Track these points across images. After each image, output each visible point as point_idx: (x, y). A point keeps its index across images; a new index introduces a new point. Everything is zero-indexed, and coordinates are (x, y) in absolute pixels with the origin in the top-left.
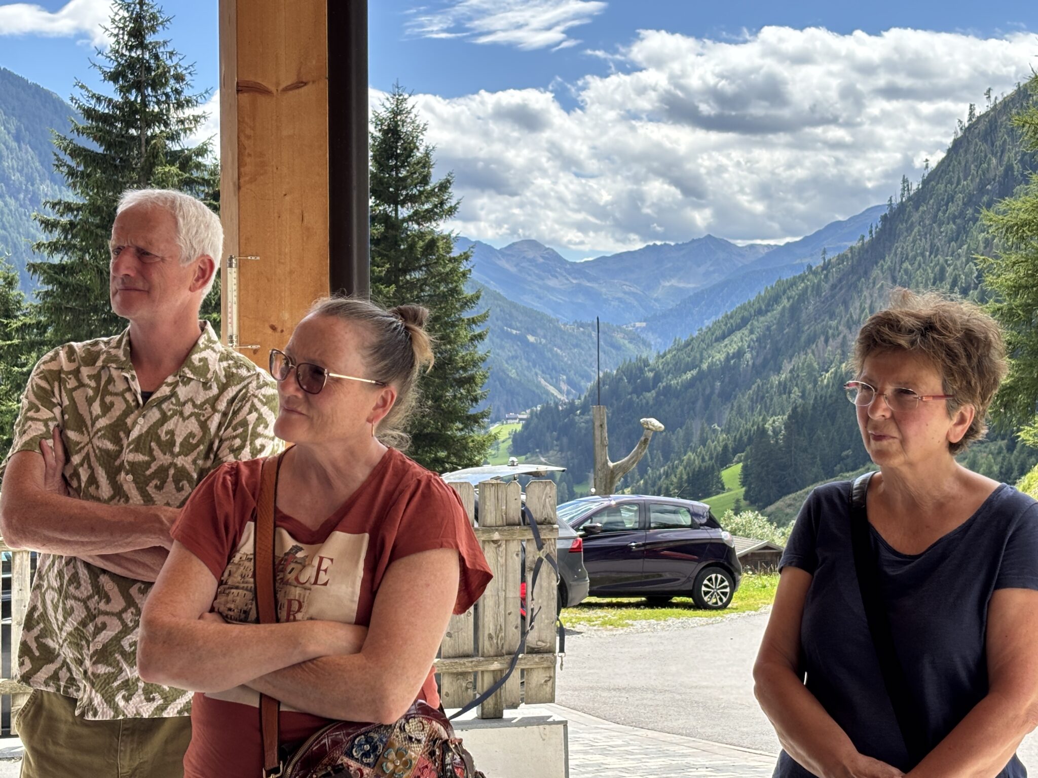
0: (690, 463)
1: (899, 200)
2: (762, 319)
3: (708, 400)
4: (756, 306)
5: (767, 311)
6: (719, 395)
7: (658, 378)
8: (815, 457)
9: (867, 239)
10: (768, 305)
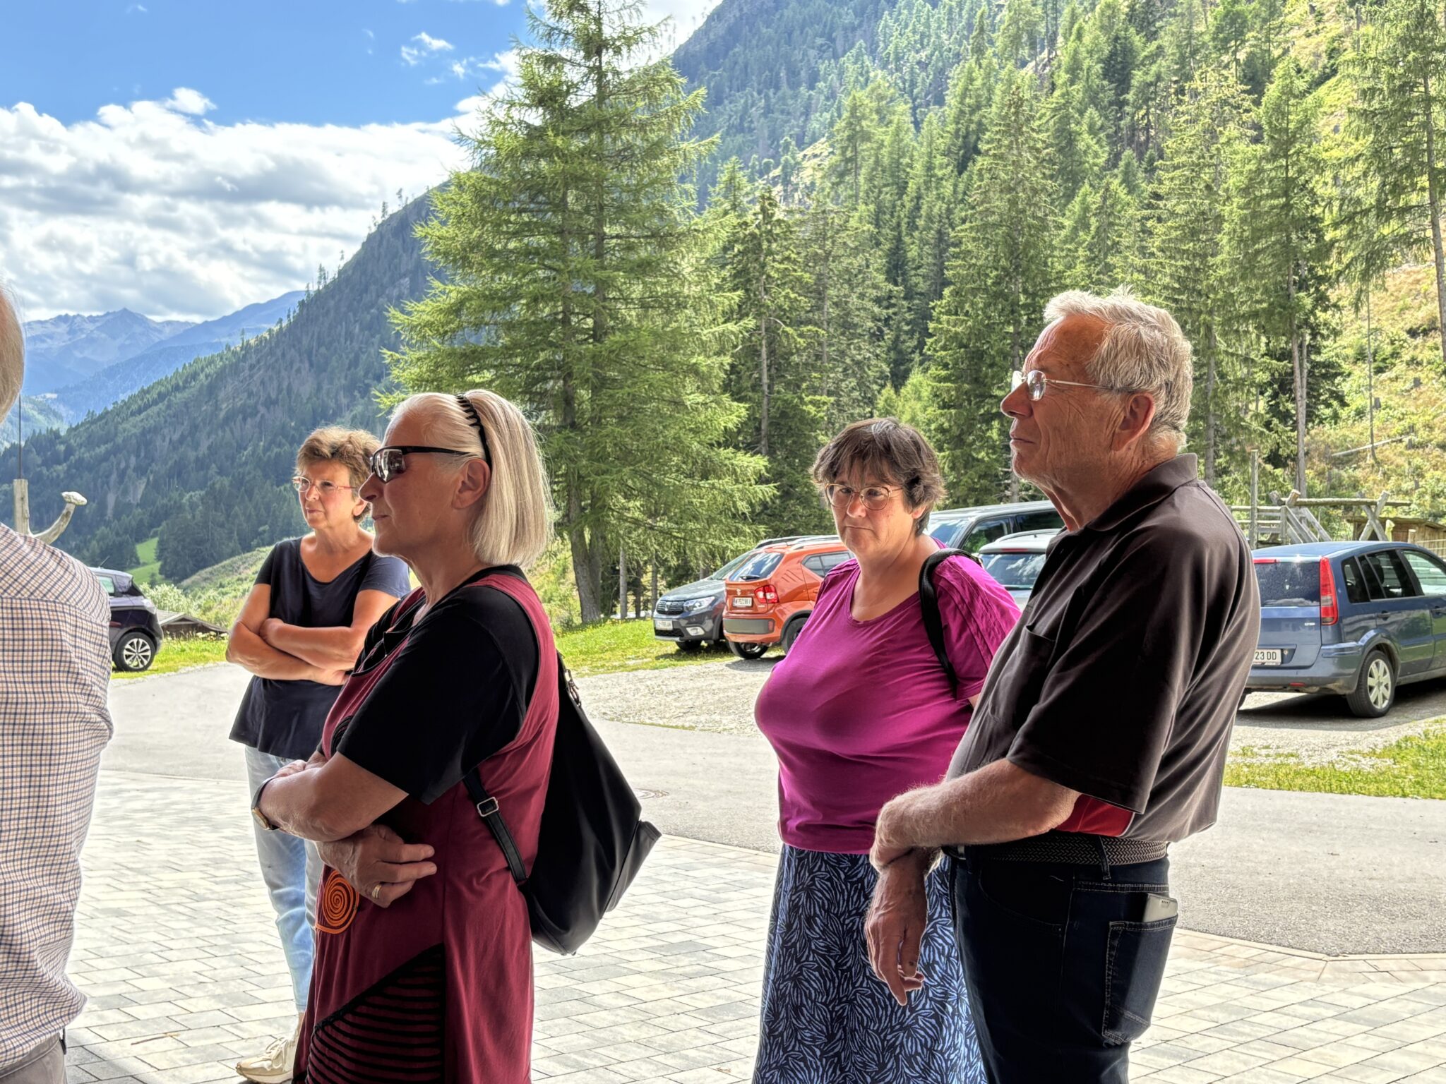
0: (103, 538)
1: (316, 288)
2: (179, 395)
3: (122, 475)
4: (174, 382)
5: (185, 388)
6: (135, 470)
7: (69, 451)
8: (232, 532)
9: (285, 324)
10: (186, 381)
